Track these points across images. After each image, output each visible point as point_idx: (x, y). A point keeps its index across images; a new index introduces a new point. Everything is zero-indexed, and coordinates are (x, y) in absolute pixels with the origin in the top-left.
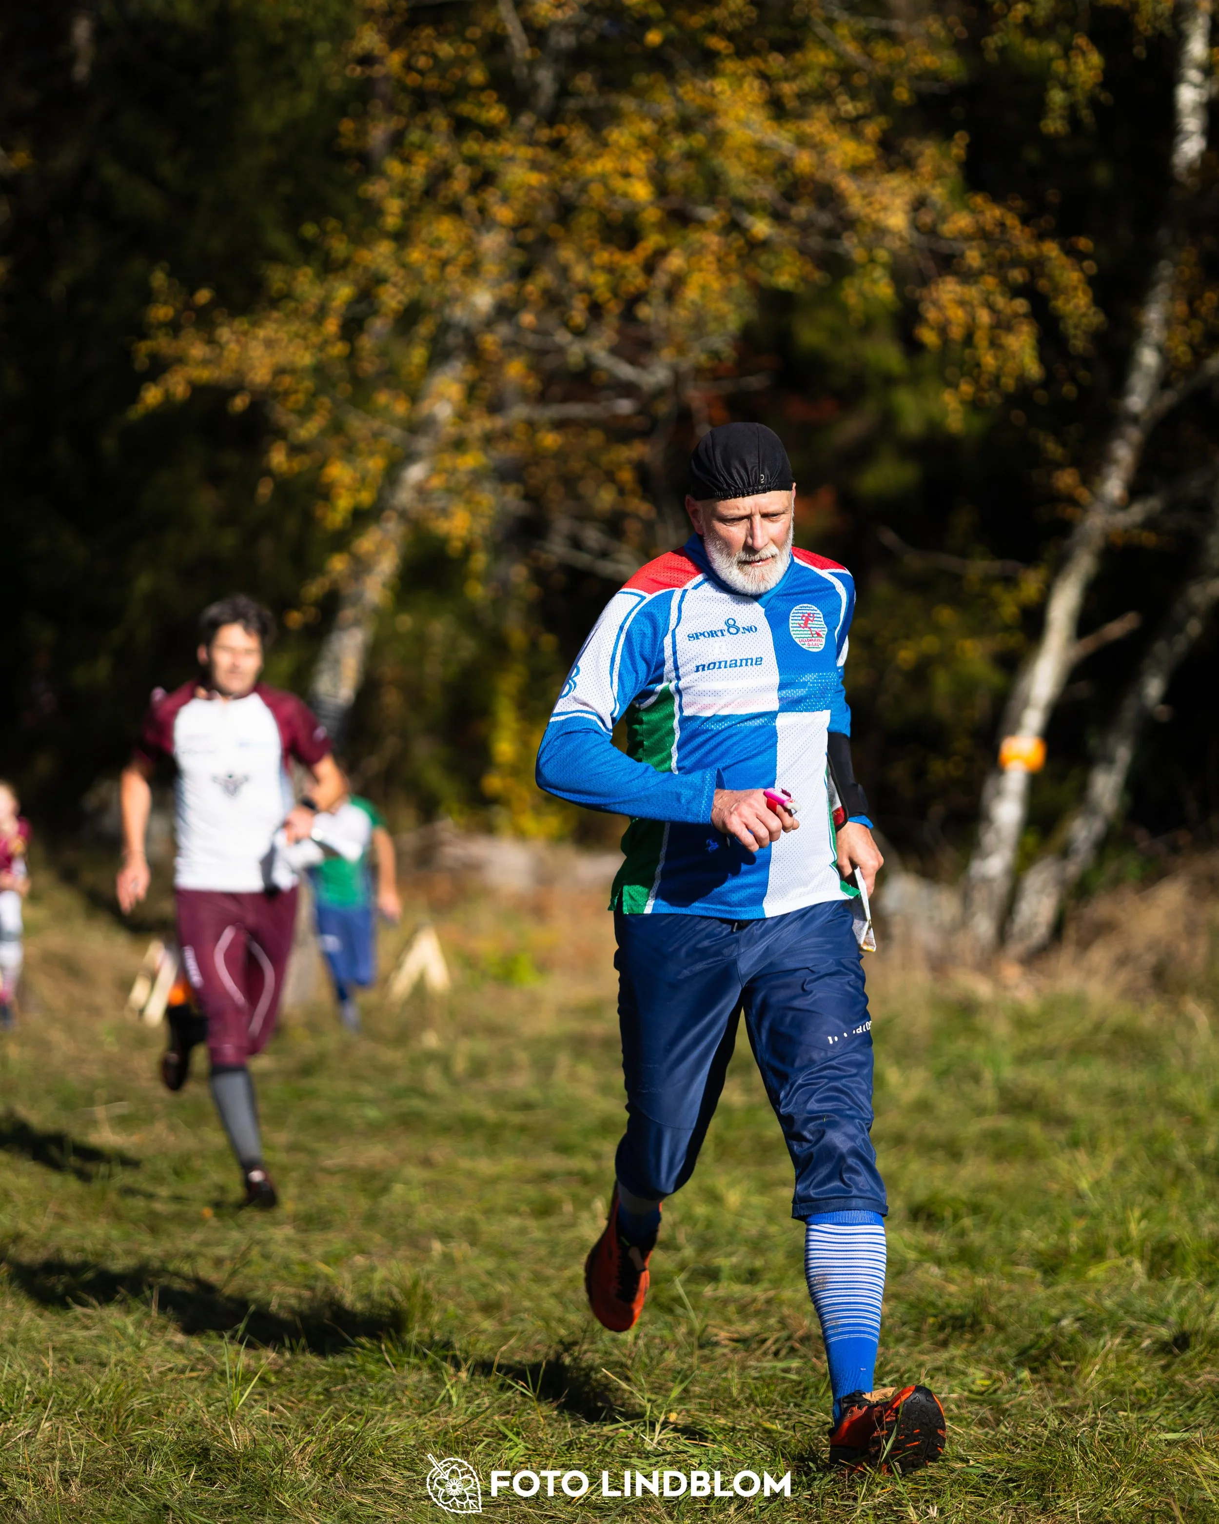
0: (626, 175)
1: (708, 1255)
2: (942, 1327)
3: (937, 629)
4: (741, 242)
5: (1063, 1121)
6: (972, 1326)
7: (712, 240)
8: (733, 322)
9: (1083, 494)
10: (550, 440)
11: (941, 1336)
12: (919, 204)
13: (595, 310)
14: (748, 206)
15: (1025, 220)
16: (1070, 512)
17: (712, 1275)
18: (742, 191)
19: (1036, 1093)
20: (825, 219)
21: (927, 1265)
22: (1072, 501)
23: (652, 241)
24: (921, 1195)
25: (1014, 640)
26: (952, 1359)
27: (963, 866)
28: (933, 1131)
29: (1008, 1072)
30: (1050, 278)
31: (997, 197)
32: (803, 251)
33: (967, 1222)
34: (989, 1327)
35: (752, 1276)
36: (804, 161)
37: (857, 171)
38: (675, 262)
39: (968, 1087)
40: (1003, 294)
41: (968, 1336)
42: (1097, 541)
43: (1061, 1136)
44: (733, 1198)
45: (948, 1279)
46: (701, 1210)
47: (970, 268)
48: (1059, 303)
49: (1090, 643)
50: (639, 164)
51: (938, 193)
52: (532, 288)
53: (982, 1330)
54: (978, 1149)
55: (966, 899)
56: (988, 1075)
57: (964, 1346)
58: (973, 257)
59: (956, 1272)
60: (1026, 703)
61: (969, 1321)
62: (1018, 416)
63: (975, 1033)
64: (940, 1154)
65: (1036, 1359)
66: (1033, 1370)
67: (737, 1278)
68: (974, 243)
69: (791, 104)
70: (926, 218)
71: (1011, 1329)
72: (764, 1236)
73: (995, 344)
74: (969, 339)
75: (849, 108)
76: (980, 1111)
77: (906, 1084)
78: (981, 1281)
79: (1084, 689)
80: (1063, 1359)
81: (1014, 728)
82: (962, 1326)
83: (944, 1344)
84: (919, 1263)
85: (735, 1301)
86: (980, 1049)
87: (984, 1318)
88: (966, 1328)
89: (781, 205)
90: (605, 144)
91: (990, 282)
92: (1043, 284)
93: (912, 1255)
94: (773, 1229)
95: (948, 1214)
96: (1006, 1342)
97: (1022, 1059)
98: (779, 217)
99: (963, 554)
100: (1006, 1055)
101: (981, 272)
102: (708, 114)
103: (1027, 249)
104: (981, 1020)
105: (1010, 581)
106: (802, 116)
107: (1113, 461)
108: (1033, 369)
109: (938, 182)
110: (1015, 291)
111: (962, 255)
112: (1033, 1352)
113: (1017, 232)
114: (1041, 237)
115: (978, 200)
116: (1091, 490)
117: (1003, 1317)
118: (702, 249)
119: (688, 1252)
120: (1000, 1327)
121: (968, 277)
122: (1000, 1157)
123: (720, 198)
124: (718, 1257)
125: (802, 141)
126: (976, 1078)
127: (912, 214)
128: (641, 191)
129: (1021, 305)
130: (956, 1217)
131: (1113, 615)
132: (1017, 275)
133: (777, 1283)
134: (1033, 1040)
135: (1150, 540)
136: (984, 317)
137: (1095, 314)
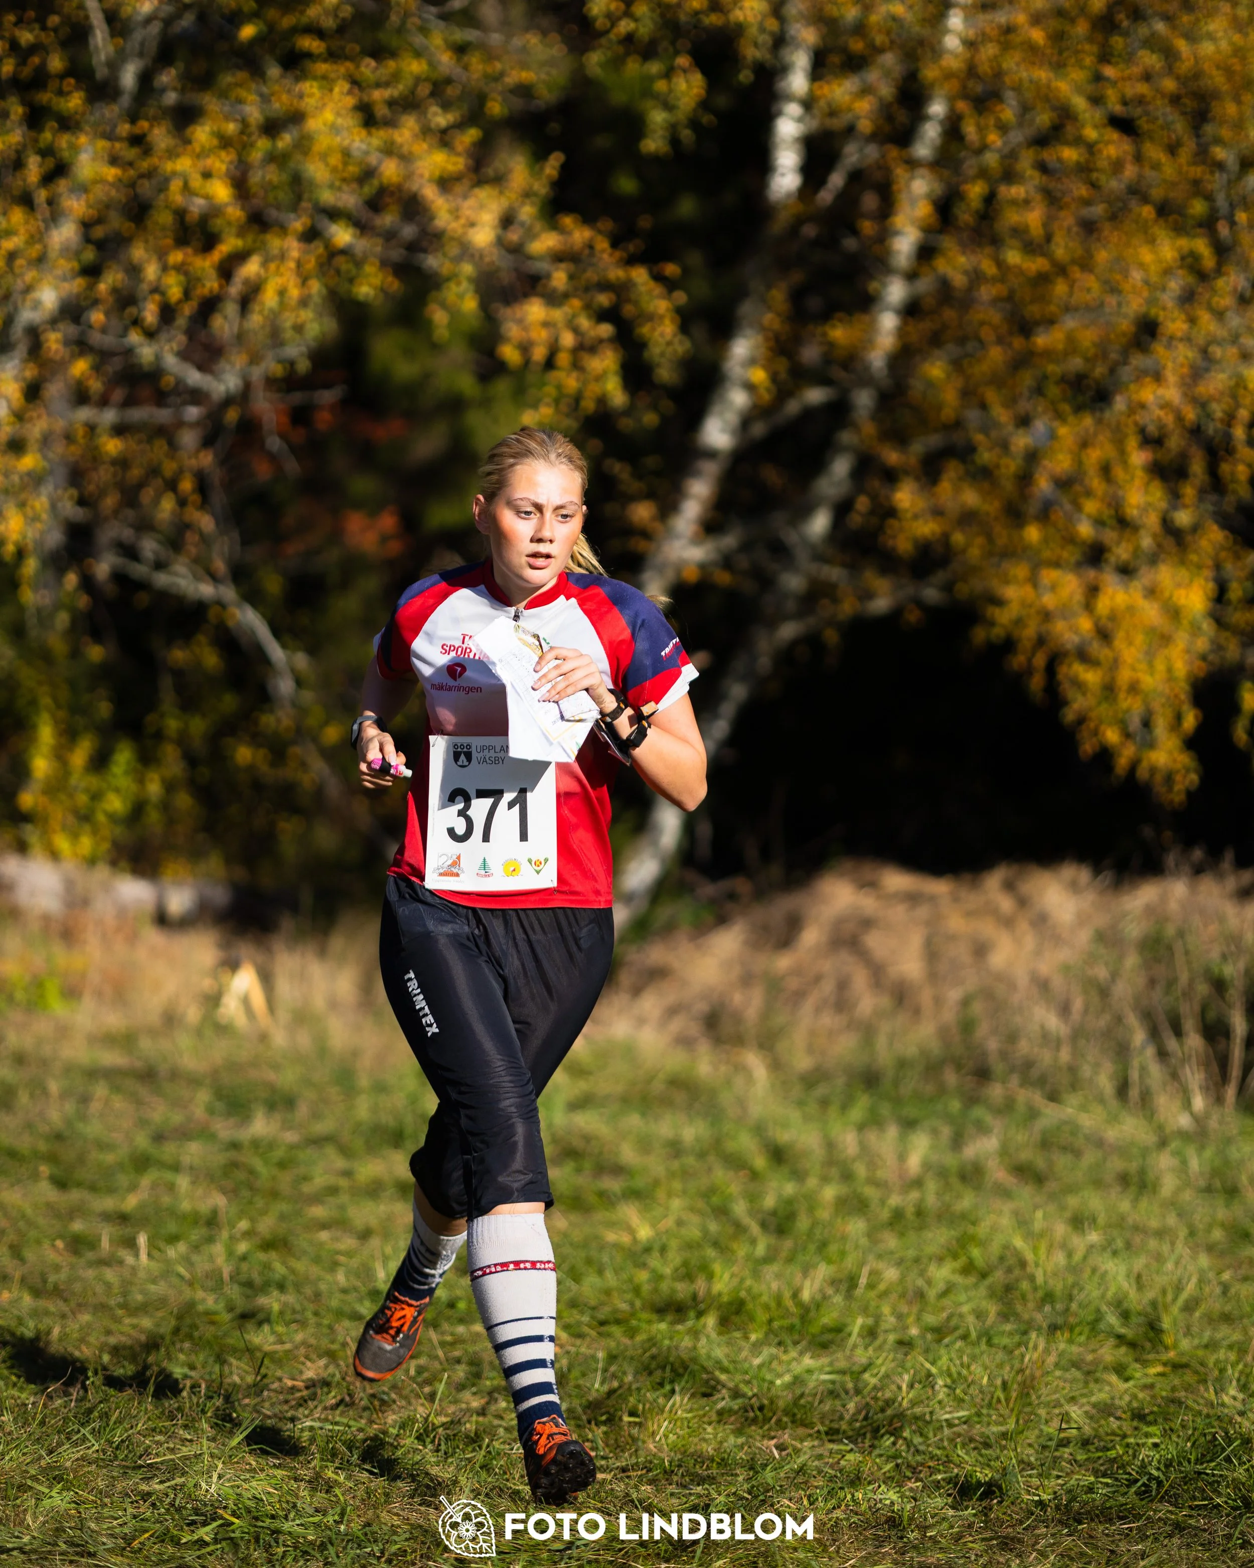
0: (207, 175)
4: (321, 250)
7: (294, 248)
9: (657, 528)
10: (112, 446)
12: (507, 221)
13: (167, 313)
14: (334, 214)
15: (616, 243)
16: (645, 545)
18: (327, 197)
20: (409, 231)
22: (646, 535)
23: (229, 245)
30: (636, 303)
31: (588, 219)
32: (384, 263)
36: (390, 170)
37: (445, 183)
38: (252, 268)
40: (589, 317)
47: (554, 290)
48: (645, 330)
50: (221, 163)
51: (527, 212)
52: (103, 287)
58: (559, 278)
62: (596, 445)
68: (563, 265)
69: (381, 111)
70: (514, 236)
73: (577, 366)
74: (550, 364)
75: (441, 119)
89: (365, 215)
90: (187, 142)
91: (576, 303)
92: (628, 310)
98: (361, 226)
101: (566, 296)
102: (296, 118)
103: (616, 274)
106: (390, 123)
107: (688, 497)
108: (618, 397)
109: (527, 201)
110: (602, 316)
111: (548, 276)
113: (605, 256)
114: (631, 261)
115: (568, 221)
116: (665, 524)
118: (282, 256)
121: (553, 299)
123: (304, 204)
125: (389, 150)
127: (499, 231)
128: (221, 192)
129: (606, 330)
132: (604, 299)
135: (723, 578)
136: (568, 339)
137: (681, 342)
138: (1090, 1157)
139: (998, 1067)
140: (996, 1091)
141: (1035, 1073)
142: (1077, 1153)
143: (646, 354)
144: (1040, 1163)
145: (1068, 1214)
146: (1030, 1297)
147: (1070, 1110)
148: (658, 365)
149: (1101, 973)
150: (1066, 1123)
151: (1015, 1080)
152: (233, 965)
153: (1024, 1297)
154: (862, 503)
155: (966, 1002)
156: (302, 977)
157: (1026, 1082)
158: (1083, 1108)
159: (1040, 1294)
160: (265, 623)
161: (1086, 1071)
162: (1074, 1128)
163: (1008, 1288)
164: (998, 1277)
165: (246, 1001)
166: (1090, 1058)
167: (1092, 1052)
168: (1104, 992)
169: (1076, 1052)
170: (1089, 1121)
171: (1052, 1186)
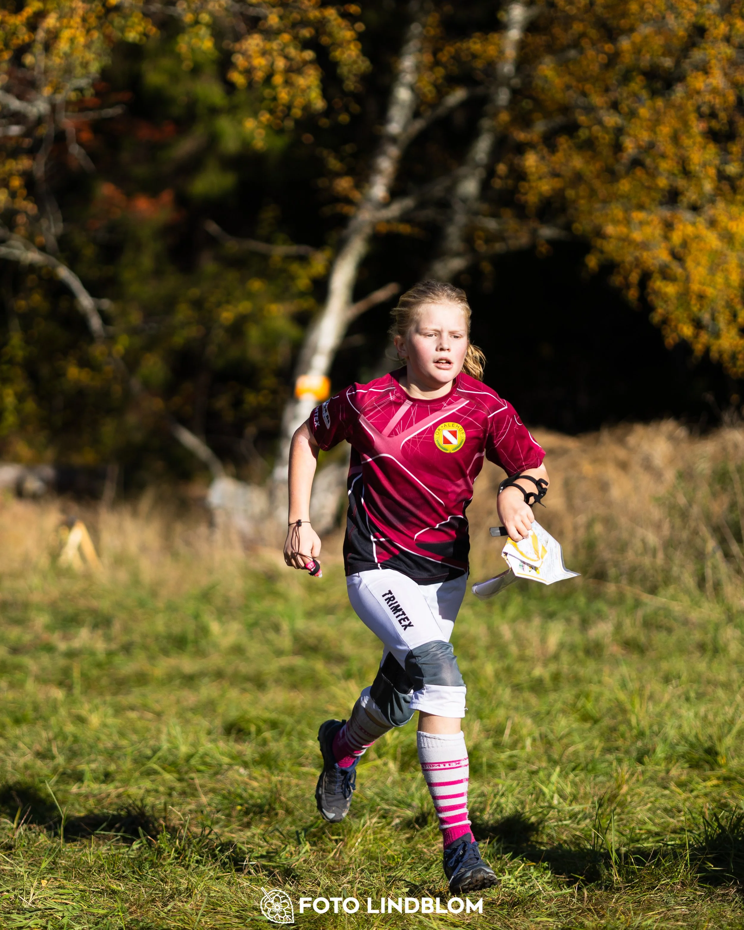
1: (74, 762)
2: (247, 813)
3: (250, 296)
4: (100, 7)
5: (341, 659)
6: (268, 812)
7: (80, 7)
8: (94, 67)
9: (356, 195)
11: (245, 820)
16: (346, 209)
17: (79, 777)
19: (320, 639)
21: (236, 767)
22: (349, 201)
24: (233, 714)
25: (307, 304)
26: (253, 836)
27: (269, 472)
28: (245, 668)
29: (301, 624)
30: (330, 34)
33: (268, 734)
34: (281, 812)
35: (107, 777)
38: (51, 22)
39: (271, 635)
40: (296, 46)
41: (265, 819)
42: (367, 230)
43: (338, 670)
44: (95, 720)
45: (251, 777)
46: (70, 728)
47: (271, 28)
48: (337, 54)
49: (362, 306)
53: (277, 814)
54: (278, 681)
55: (271, 495)
56: (285, 626)
57: (262, 826)
58: (274, 19)
59: (257, 772)
60: (315, 351)
61: (267, 808)
62: (308, 138)
63: (276, 594)
64: (248, 685)
65: (314, 835)
66: (314, 844)
67: (96, 779)
68: (275, 10)
71: (296, 813)
72: (117, 747)
73: (288, 83)
76: (279, 653)
77: (225, 634)
78: (275, 779)
79: (358, 340)
80: (333, 835)
81: (306, 369)
82: (261, 812)
83: (248, 825)
84: (230, 765)
85: (94, 796)
86: (280, 607)
87: (277, 806)
88: (264, 814)
91: (286, 36)
92: (324, 40)
93: (226, 760)
94: (124, 743)
95: (253, 729)
96: (293, 823)
97: (310, 614)
99: (269, 240)
100: (299, 611)
101: (279, 31)
103: (314, 13)
104: (281, 586)
105: (303, 259)
107: (378, 171)
108: (319, 104)
110: (306, 45)
111: (265, 18)
112: (313, 830)
113: (306, 2)
114: (324, 4)
116: (361, 193)
117: (291, 804)
118: (72, 13)
119: (60, 760)
120: (289, 812)
121: (270, 34)
122: (294, 686)
124: (81, 764)
126: (277, 628)
129: (309, 55)
130: (259, 731)
131: (380, 285)
132: (306, 33)
133: (126, 782)
134: (320, 599)
135: (405, 229)
136: (281, 64)
137: (363, 61)
138: (679, 632)
139: (612, 572)
140: (611, 588)
141: (638, 575)
142: (670, 630)
143: (339, 71)
144: (643, 639)
145: (661, 674)
146: (628, 735)
147: (664, 600)
148: (348, 78)
149: (682, 500)
150: (659, 609)
151: (624, 581)
152: (69, 525)
153: (623, 736)
154: (502, 168)
155: (589, 525)
156: (120, 530)
157: (631, 581)
158: (674, 598)
159: (635, 732)
160: (78, 279)
161: (675, 570)
162: (668, 612)
163: (613, 729)
164: (606, 722)
165: (80, 549)
166: (677, 562)
167: (678, 556)
168: (684, 515)
169: (668, 558)
170: (677, 608)
171: (652, 654)
